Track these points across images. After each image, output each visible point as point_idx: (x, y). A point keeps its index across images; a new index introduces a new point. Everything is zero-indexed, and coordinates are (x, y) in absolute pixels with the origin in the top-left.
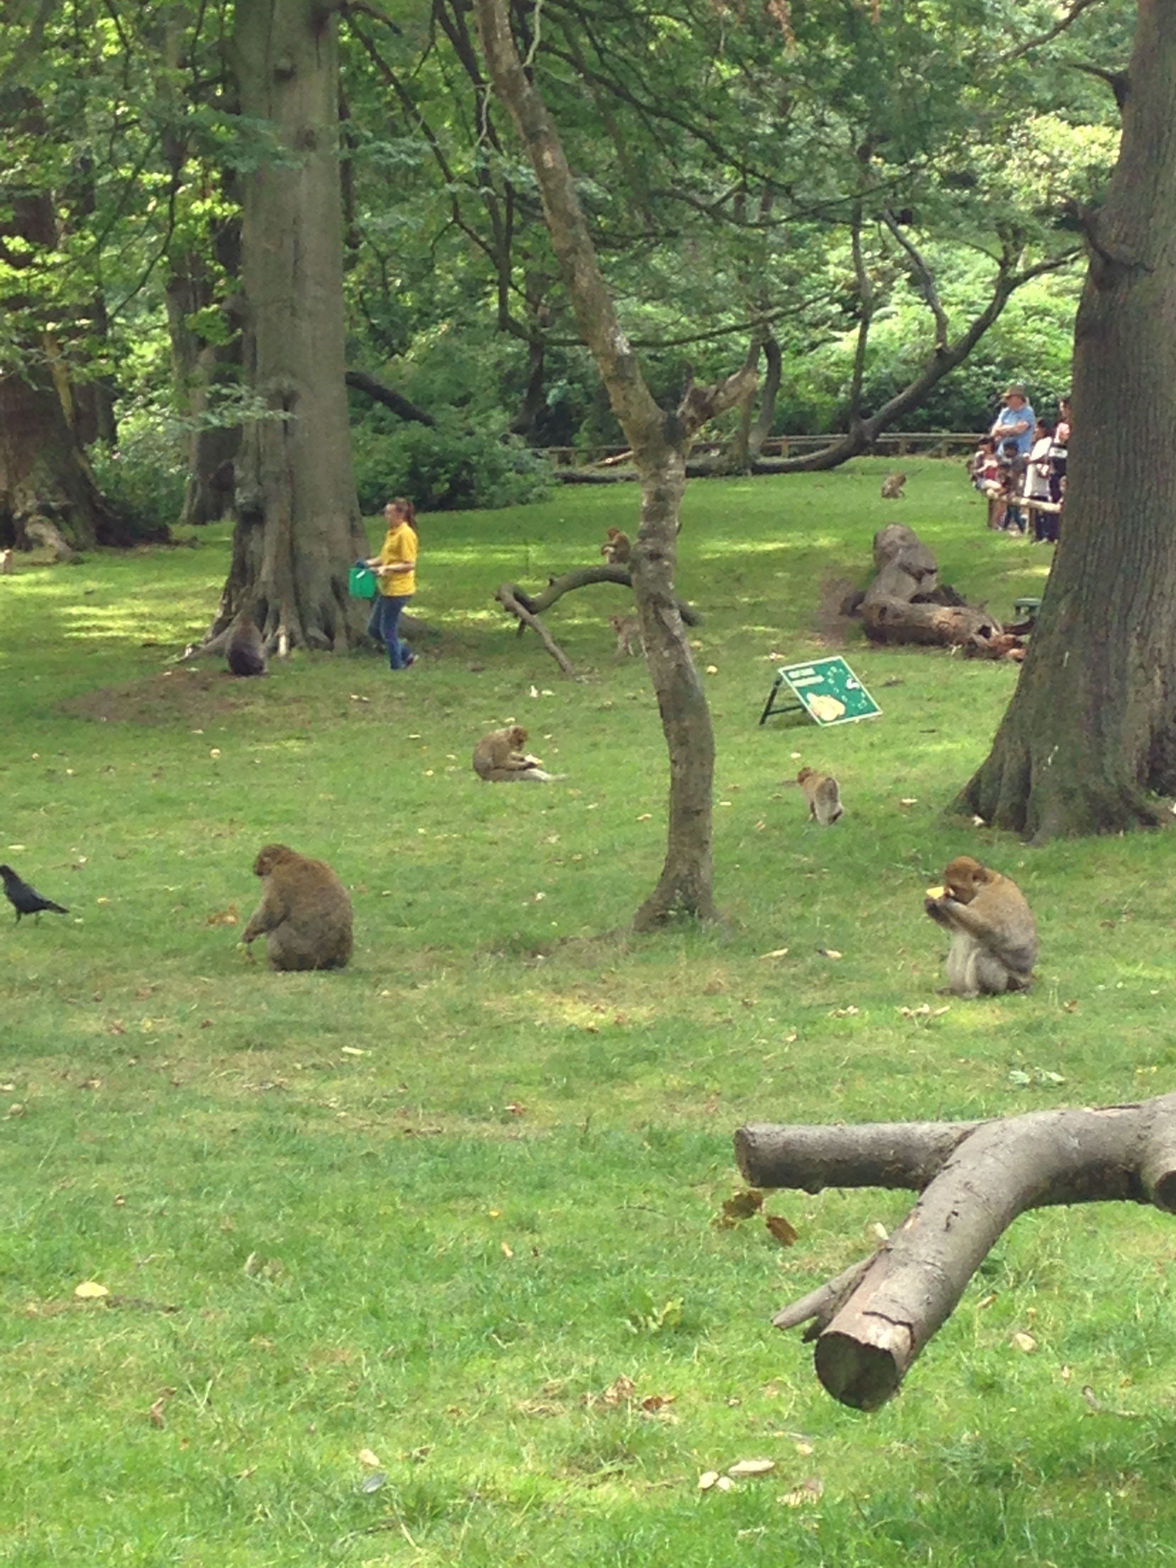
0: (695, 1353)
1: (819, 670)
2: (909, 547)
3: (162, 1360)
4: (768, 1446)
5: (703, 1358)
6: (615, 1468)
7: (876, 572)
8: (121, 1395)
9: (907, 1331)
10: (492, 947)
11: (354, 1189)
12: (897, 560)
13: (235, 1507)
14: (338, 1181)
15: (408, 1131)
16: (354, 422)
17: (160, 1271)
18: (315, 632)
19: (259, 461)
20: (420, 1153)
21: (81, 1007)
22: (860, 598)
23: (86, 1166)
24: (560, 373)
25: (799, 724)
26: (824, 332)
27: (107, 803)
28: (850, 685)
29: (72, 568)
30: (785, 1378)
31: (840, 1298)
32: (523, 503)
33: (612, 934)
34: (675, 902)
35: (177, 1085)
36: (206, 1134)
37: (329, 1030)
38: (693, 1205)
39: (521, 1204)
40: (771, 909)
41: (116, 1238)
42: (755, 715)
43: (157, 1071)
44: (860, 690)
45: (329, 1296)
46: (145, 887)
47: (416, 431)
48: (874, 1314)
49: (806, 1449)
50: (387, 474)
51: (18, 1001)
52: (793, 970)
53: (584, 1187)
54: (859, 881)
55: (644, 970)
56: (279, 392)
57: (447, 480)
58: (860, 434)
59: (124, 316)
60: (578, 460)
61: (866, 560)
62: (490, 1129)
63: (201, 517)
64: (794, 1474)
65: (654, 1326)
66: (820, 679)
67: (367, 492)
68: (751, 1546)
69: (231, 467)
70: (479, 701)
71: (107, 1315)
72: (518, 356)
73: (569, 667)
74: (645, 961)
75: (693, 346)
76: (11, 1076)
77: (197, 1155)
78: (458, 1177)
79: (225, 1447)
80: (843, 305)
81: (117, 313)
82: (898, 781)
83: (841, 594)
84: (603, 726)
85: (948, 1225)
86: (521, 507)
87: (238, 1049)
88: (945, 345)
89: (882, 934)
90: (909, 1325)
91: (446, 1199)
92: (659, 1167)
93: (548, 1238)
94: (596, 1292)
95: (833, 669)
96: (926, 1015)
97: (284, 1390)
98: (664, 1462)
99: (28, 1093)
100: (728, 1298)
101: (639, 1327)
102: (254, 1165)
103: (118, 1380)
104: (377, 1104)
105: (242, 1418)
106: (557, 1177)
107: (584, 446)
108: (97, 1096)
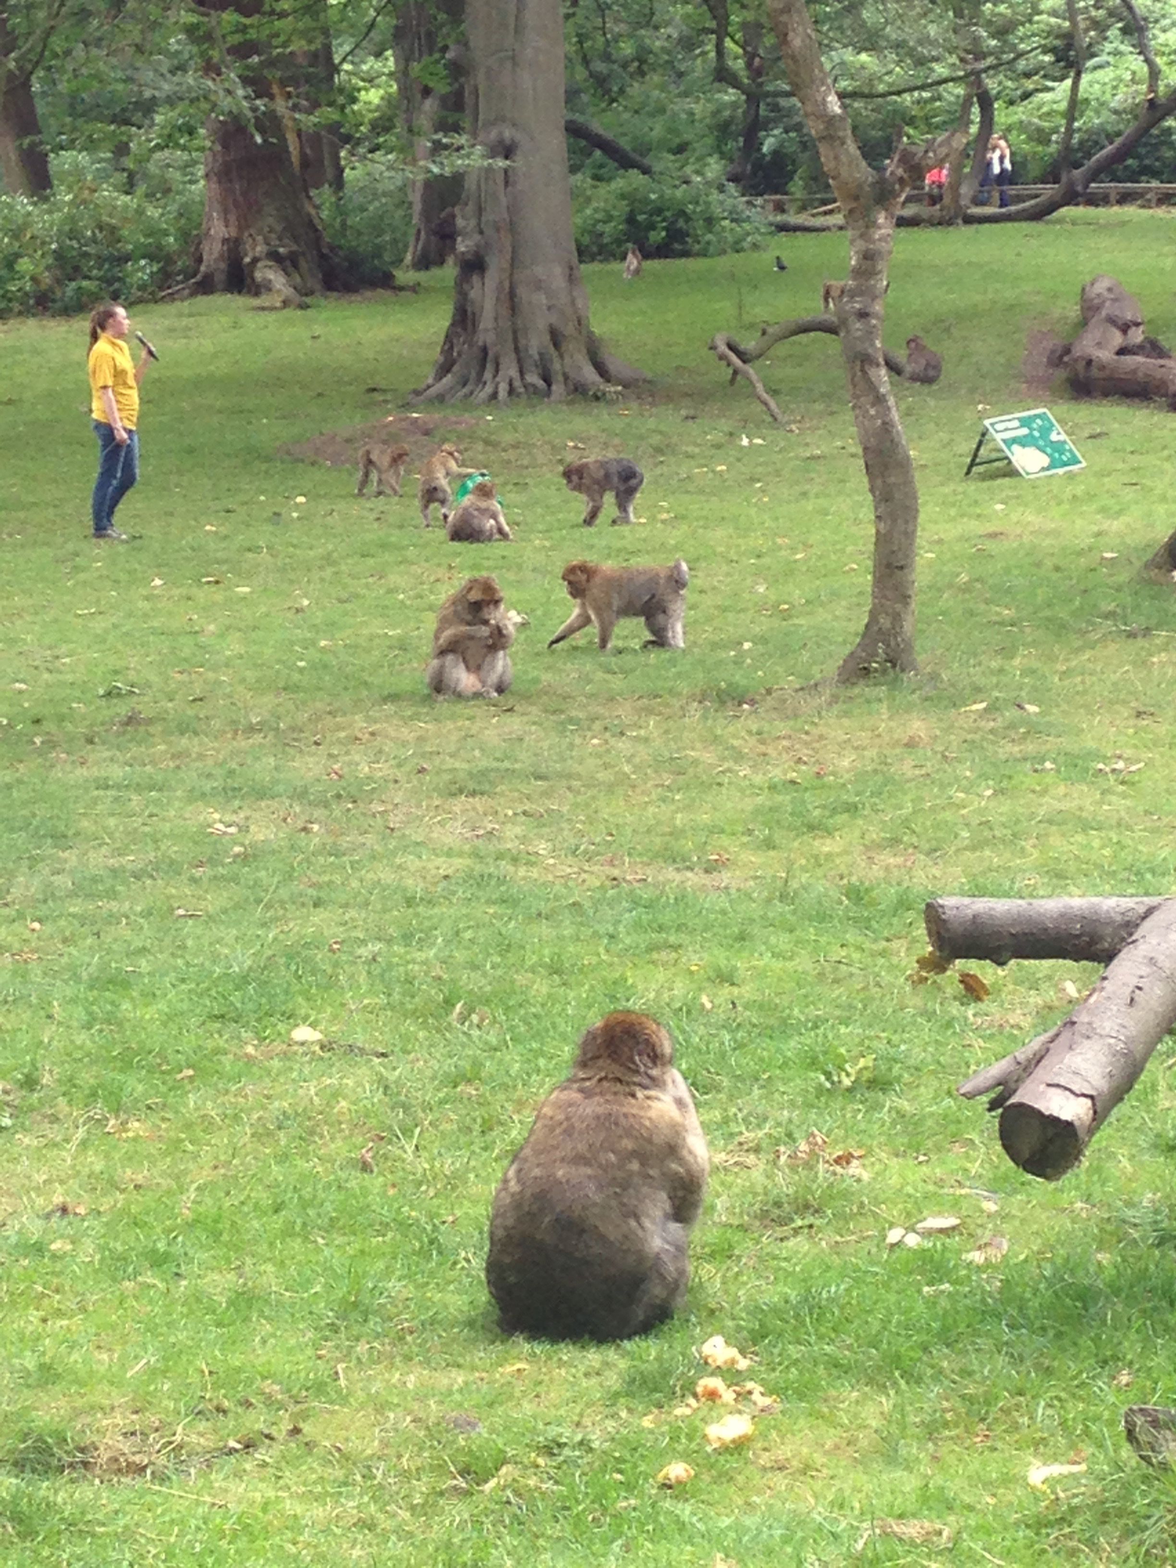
0: (886, 1109)
1: (1025, 422)
2: (1115, 300)
3: (373, 1105)
4: (956, 1204)
5: (894, 1114)
6: (807, 1222)
7: (1084, 323)
8: (333, 1139)
9: (1088, 1102)
10: (699, 698)
11: (561, 938)
12: (1104, 313)
13: (440, 1253)
14: (544, 929)
15: (615, 879)
16: (574, 169)
17: (373, 1017)
18: (533, 378)
19: (480, 210)
20: (624, 904)
21: (301, 751)
22: (1067, 351)
23: (305, 910)
24: (776, 121)
25: (1005, 475)
26: (1036, 82)
27: (330, 547)
28: (1054, 437)
29: (299, 313)
30: (974, 1136)
31: (1025, 1070)
32: (738, 251)
33: (816, 685)
34: (877, 655)
35: (392, 830)
36: (420, 880)
37: (539, 777)
38: (889, 960)
39: (721, 958)
40: (972, 662)
41: (330, 983)
42: (960, 467)
43: (374, 816)
44: (1065, 442)
45: (534, 1045)
46: (365, 632)
47: (636, 178)
48: (1058, 1086)
49: (990, 1207)
50: (605, 222)
51: (242, 743)
52: (992, 724)
53: (782, 940)
54: (1059, 635)
55: (846, 722)
56: (501, 142)
57: (664, 228)
58: (1071, 184)
59: (352, 63)
60: (792, 208)
61: (1074, 312)
62: (694, 879)
63: (424, 263)
64: (979, 1231)
65: (847, 1082)
66: (1025, 431)
67: (586, 240)
68: (935, 1303)
69: (454, 216)
70: (690, 449)
71: (322, 1058)
72: (734, 105)
73: (779, 417)
74: (846, 714)
75: (907, 97)
76: (234, 818)
77: (410, 902)
78: (661, 929)
79: (432, 1193)
80: (1056, 55)
81: (344, 60)
82: (1099, 534)
83: (1049, 344)
84: (813, 475)
85: (1132, 1000)
86: (736, 255)
87: (454, 795)
88: (1156, 97)
89: (1080, 688)
90: (1091, 1097)
91: (650, 949)
92: (856, 920)
93: (746, 992)
94: (792, 1046)
95: (1039, 421)
96: (1121, 771)
97: (488, 1138)
98: (853, 1216)
99: (250, 837)
100: (918, 1055)
101: (833, 1083)
102: (464, 911)
103: (331, 1125)
104: (586, 852)
105: (448, 1165)
106: (756, 930)
107: (798, 195)
108: (316, 840)
